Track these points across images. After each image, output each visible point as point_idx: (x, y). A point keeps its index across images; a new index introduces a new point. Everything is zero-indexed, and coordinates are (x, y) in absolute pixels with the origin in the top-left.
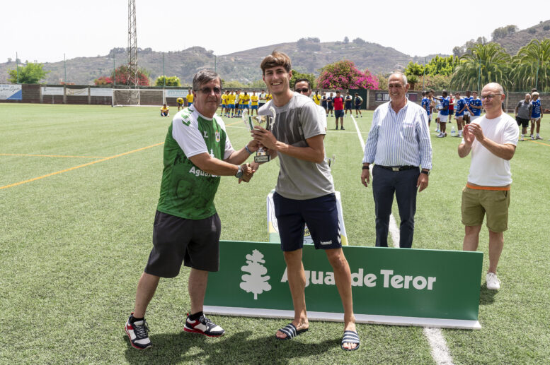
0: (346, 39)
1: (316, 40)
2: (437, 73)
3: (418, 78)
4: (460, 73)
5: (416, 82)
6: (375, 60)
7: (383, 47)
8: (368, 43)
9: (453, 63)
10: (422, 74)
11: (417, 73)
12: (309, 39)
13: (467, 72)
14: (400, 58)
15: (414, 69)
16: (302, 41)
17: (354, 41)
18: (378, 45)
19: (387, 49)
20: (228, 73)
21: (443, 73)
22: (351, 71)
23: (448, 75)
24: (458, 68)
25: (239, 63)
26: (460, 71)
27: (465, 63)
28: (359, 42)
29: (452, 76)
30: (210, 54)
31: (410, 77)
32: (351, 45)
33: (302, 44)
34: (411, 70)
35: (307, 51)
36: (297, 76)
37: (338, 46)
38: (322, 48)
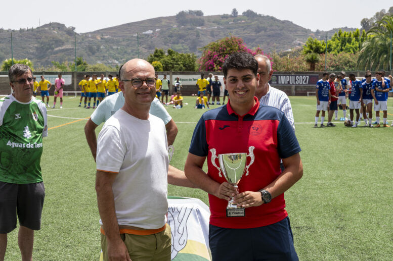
0: (235, 11)
1: (199, 13)
2: (342, 50)
3: (319, 57)
4: (368, 50)
5: (317, 61)
6: (269, 36)
7: (279, 21)
8: (260, 15)
9: (360, 38)
10: (324, 52)
11: (317, 50)
12: (191, 12)
13: (376, 48)
14: (299, 33)
15: (314, 46)
16: (182, 14)
17: (244, 13)
18: (272, 18)
19: (284, 22)
20: (93, 53)
21: (348, 50)
22: (239, 49)
23: (355, 53)
24: (365, 44)
25: (107, 41)
26: (368, 48)
27: (374, 38)
28: (250, 14)
29: (359, 54)
30: (71, 32)
31: (309, 56)
32: (241, 18)
33: (182, 17)
34: (311, 48)
35: (189, 26)
36: (174, 57)
37: (225, 20)
38: (206, 22)
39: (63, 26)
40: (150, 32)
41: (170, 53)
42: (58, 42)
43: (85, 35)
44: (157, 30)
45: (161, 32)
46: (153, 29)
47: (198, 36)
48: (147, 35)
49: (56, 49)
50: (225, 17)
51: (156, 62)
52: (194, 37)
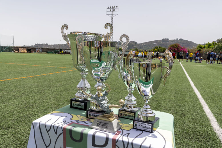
0: (177, 39)
1: (168, 39)
2: (208, 48)
3: (201, 49)
4: (217, 48)
5: (201, 50)
6: (186, 45)
7: (189, 41)
8: (184, 40)
9: (214, 44)
10: (203, 48)
11: (201, 48)
12: (166, 39)
13: (220, 47)
14: (195, 45)
15: (200, 46)
16: (163, 39)
17: (180, 39)
18: (187, 41)
19: (190, 42)
20: (141, 48)
21: (210, 48)
22: (179, 47)
23: (212, 48)
24: (216, 46)
25: (144, 45)
26: (217, 47)
27: (219, 45)
28: (181, 39)
29: (214, 49)
30: (136, 43)
31: (198, 49)
32: (179, 41)
33: (163, 40)
34: (199, 47)
35: (165, 42)
36: (161, 48)
37: (174, 41)
38: (169, 41)
39: (134, 42)
40: (155, 44)
41: (160, 47)
42: (133, 45)
43: (139, 44)
44: (157, 43)
45: (158, 44)
46: (156, 43)
47: (167, 45)
48: (154, 44)
49: (133, 47)
50: (174, 40)
51: (156, 50)
52: (166, 45)
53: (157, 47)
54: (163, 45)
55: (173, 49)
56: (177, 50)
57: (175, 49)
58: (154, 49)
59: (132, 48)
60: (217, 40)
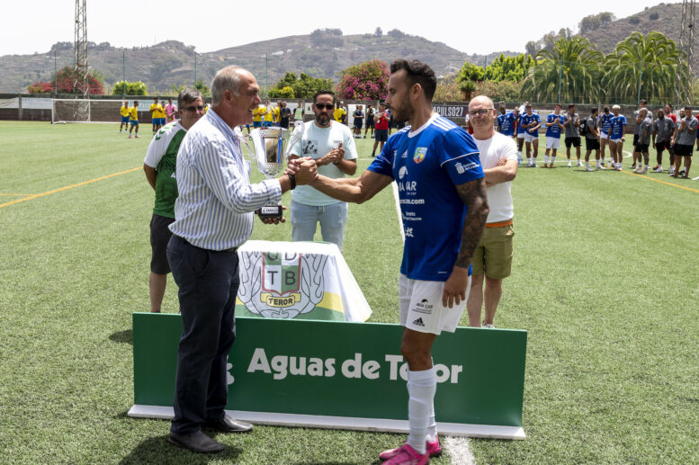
0: (379, 31)
1: (338, 32)
2: (503, 78)
3: (476, 85)
5: (474, 91)
7: (430, 42)
8: (408, 36)
9: (525, 63)
10: (483, 79)
11: (474, 77)
12: (328, 31)
13: (544, 77)
14: (454, 57)
15: (471, 72)
16: (317, 33)
17: (390, 33)
18: (422, 39)
19: (435, 44)
21: (511, 78)
23: (518, 81)
24: (531, 71)
28: (396, 34)
29: (523, 82)
30: (190, 52)
31: (464, 84)
32: (385, 39)
33: (317, 37)
34: (467, 74)
35: (325, 47)
36: (308, 82)
37: (367, 41)
38: (345, 43)
39: (182, 44)
40: (281, 53)
41: (303, 77)
42: (176, 63)
43: (207, 56)
44: (289, 51)
45: (293, 54)
46: (284, 49)
47: (335, 58)
48: (277, 57)
49: (173, 71)
50: (367, 36)
51: (287, 89)
52: (331, 60)
53: (294, 77)
54: (316, 59)
55: (363, 85)
56: (377, 88)
57: (368, 87)
58: (281, 87)
59: (173, 75)
60: (545, 36)
